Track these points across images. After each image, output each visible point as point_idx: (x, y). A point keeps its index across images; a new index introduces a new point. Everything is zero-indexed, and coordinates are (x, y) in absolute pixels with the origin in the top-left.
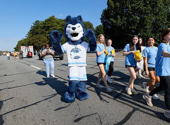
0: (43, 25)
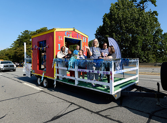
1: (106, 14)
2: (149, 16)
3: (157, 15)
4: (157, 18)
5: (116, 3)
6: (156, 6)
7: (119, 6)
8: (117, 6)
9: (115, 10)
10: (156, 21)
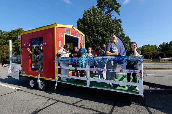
0: (8, 36)
1: (80, 19)
2: (115, 22)
3: (121, 22)
4: (120, 25)
5: (89, 11)
6: (119, 15)
7: (90, 13)
8: (89, 13)
9: (88, 16)
10: (120, 26)
